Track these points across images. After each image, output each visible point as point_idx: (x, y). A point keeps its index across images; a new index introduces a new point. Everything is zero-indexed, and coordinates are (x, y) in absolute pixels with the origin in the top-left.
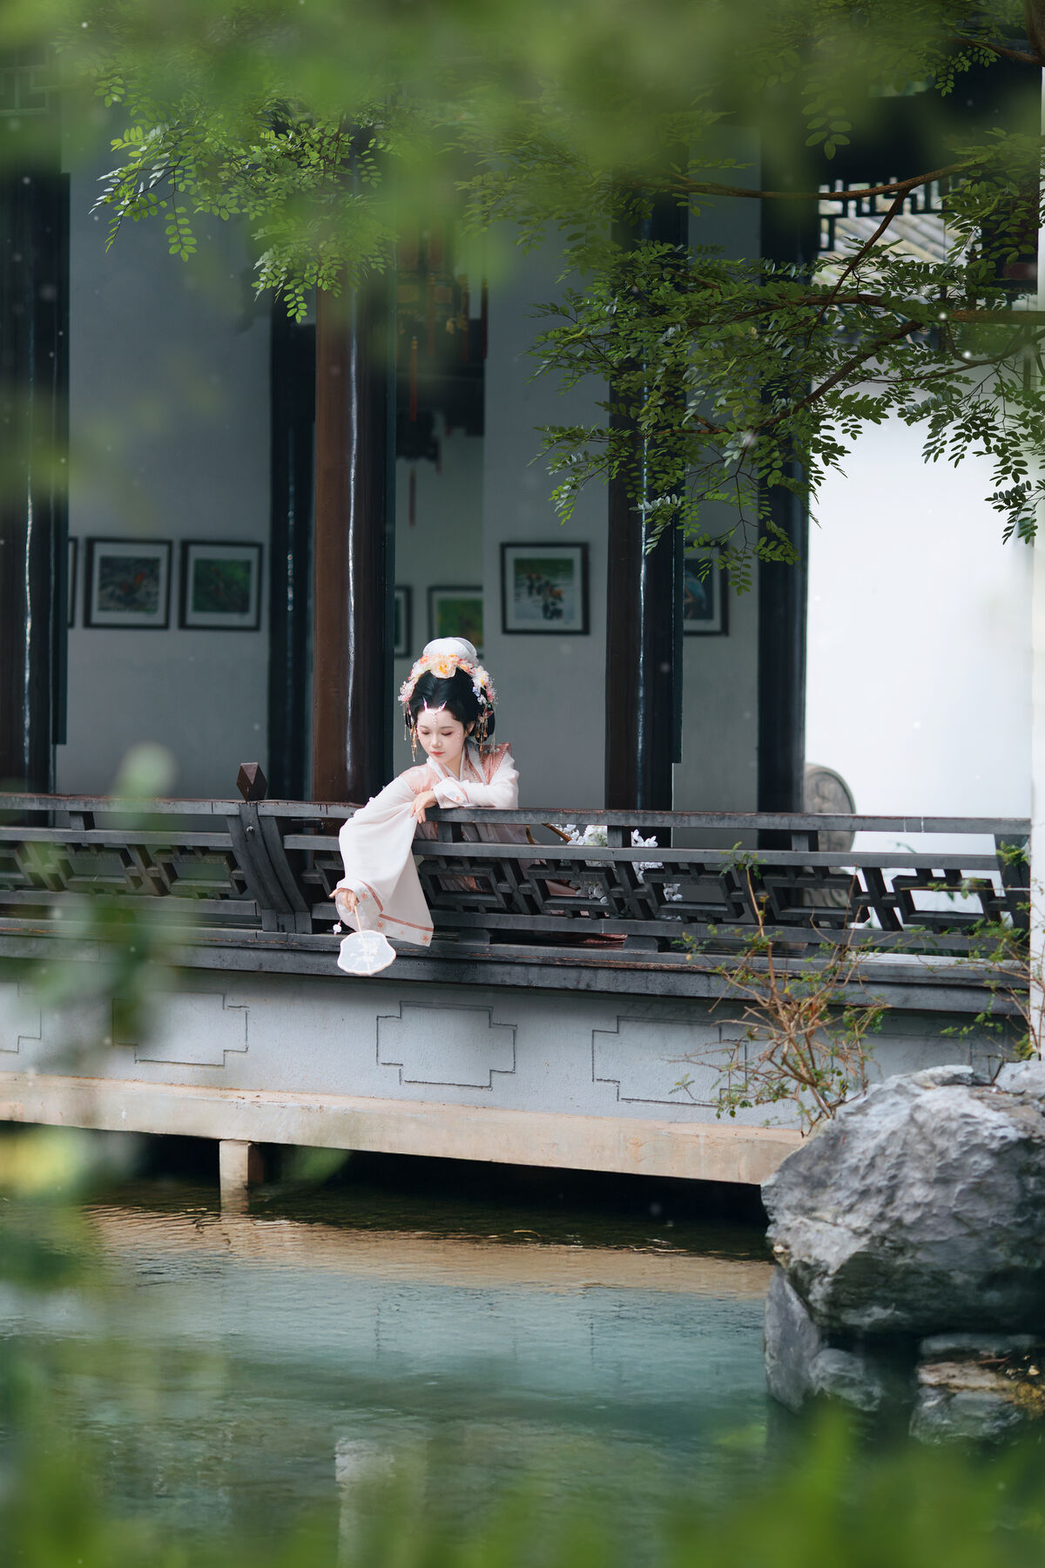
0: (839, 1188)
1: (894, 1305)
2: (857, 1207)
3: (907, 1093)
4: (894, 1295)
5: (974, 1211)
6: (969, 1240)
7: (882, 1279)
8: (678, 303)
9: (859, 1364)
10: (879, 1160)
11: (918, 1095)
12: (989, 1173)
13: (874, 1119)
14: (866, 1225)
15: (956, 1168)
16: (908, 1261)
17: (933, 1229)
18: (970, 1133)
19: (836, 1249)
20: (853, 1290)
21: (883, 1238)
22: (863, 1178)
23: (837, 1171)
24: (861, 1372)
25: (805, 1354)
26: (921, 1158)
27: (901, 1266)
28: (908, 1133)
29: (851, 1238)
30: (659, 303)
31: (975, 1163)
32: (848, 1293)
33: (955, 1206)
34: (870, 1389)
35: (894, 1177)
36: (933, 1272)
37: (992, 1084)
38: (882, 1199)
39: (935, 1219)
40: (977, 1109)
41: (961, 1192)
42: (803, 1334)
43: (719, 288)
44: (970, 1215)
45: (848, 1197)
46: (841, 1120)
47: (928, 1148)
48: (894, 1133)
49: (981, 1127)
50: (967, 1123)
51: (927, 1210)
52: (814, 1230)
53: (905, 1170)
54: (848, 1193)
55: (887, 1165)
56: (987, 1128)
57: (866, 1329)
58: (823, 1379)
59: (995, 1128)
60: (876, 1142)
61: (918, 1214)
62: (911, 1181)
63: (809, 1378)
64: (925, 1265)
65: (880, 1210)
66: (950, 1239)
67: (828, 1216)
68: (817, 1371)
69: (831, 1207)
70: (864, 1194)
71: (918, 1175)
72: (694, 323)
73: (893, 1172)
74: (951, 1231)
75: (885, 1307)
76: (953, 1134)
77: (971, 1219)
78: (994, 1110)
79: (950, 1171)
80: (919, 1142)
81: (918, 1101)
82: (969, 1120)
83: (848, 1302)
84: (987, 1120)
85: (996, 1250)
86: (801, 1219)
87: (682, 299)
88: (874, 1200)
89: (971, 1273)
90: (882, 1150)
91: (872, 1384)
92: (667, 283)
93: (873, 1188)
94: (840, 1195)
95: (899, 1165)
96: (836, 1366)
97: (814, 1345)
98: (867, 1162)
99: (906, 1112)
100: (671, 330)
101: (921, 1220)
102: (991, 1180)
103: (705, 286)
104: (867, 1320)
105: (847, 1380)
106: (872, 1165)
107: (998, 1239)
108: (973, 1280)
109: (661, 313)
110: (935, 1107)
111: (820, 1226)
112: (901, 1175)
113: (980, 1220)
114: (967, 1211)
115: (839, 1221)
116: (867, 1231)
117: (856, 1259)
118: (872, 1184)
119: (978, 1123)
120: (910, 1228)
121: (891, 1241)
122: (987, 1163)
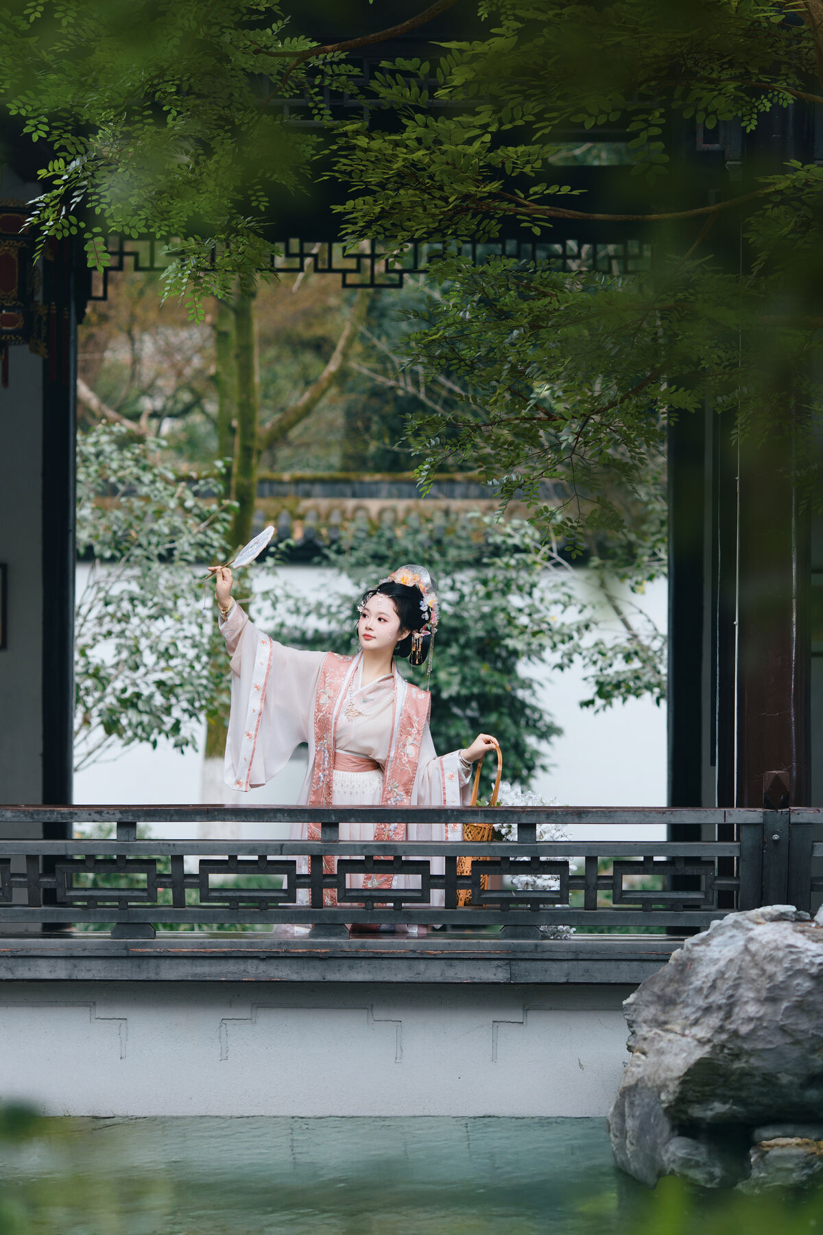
0: (687, 1006)
1: (731, 1101)
2: (701, 1021)
3: (742, 927)
4: (732, 1093)
5: (797, 1024)
6: (793, 1047)
7: (722, 1080)
8: (522, 310)
9: (703, 1149)
10: (719, 983)
11: (751, 929)
12: (810, 993)
13: (715, 948)
14: (709, 1035)
15: (782, 989)
16: (743, 1065)
17: (764, 1039)
18: (794, 960)
19: (684, 1055)
20: (698, 1089)
21: (723, 1046)
22: (707, 997)
23: (684, 992)
24: (705, 1156)
25: (659, 1141)
26: (754, 980)
27: (737, 1069)
28: (743, 960)
29: (696, 1046)
30: (505, 309)
31: (798, 984)
32: (694, 1091)
33: (781, 1020)
34: (712, 1170)
35: (731, 996)
36: (764, 1074)
37: (812, 920)
38: (721, 1014)
39: (765, 1030)
40: (800, 941)
41: (787, 1008)
42: (657, 1125)
43: (556, 296)
44: (794, 1027)
45: (694, 1013)
46: (688, 950)
47: (760, 973)
48: (731, 960)
49: (803, 956)
50: (791, 952)
51: (758, 1023)
52: (666, 1040)
53: (741, 991)
54: (694, 1010)
55: (726, 986)
56: (807, 956)
57: (708, 1120)
58: (674, 1161)
59: (814, 956)
60: (716, 967)
61: (751, 1026)
62: (745, 999)
63: (662, 1160)
64: (757, 1068)
65: (720, 1023)
66: (777, 1047)
67: (678, 1029)
68: (669, 1155)
69: (680, 1021)
70: (707, 1010)
71: (751, 995)
72: (535, 326)
73: (731, 992)
74: (779, 1040)
75: (725, 1103)
76: (780, 961)
77: (795, 1031)
78: (814, 941)
79: (777, 991)
80: (752, 968)
81: (751, 934)
82: (793, 950)
83: (694, 1099)
84: (807, 950)
85: (815, 1056)
86: (656, 1030)
87: (525, 306)
88: (715, 1015)
89: (795, 1075)
90: (721, 974)
91: (714, 1165)
92: (512, 292)
93: (714, 1005)
94: (688, 1011)
95: (736, 987)
96: (684, 1151)
97: (666, 1134)
98: (709, 984)
99: (742, 943)
100: (516, 332)
101: (753, 1031)
102: (811, 999)
103: (545, 295)
104: (710, 1113)
105: (693, 1163)
106: (713, 987)
107: (817, 1047)
108: (796, 1080)
109: (507, 318)
110: (765, 939)
111: (671, 1036)
112: (737, 995)
113: (802, 1031)
114: (791, 1024)
115: (687, 1032)
116: (709, 1041)
117: (700, 1063)
118: (713, 1002)
119: (800, 952)
120: (745, 1038)
121: (730, 1049)
122: (807, 985)
